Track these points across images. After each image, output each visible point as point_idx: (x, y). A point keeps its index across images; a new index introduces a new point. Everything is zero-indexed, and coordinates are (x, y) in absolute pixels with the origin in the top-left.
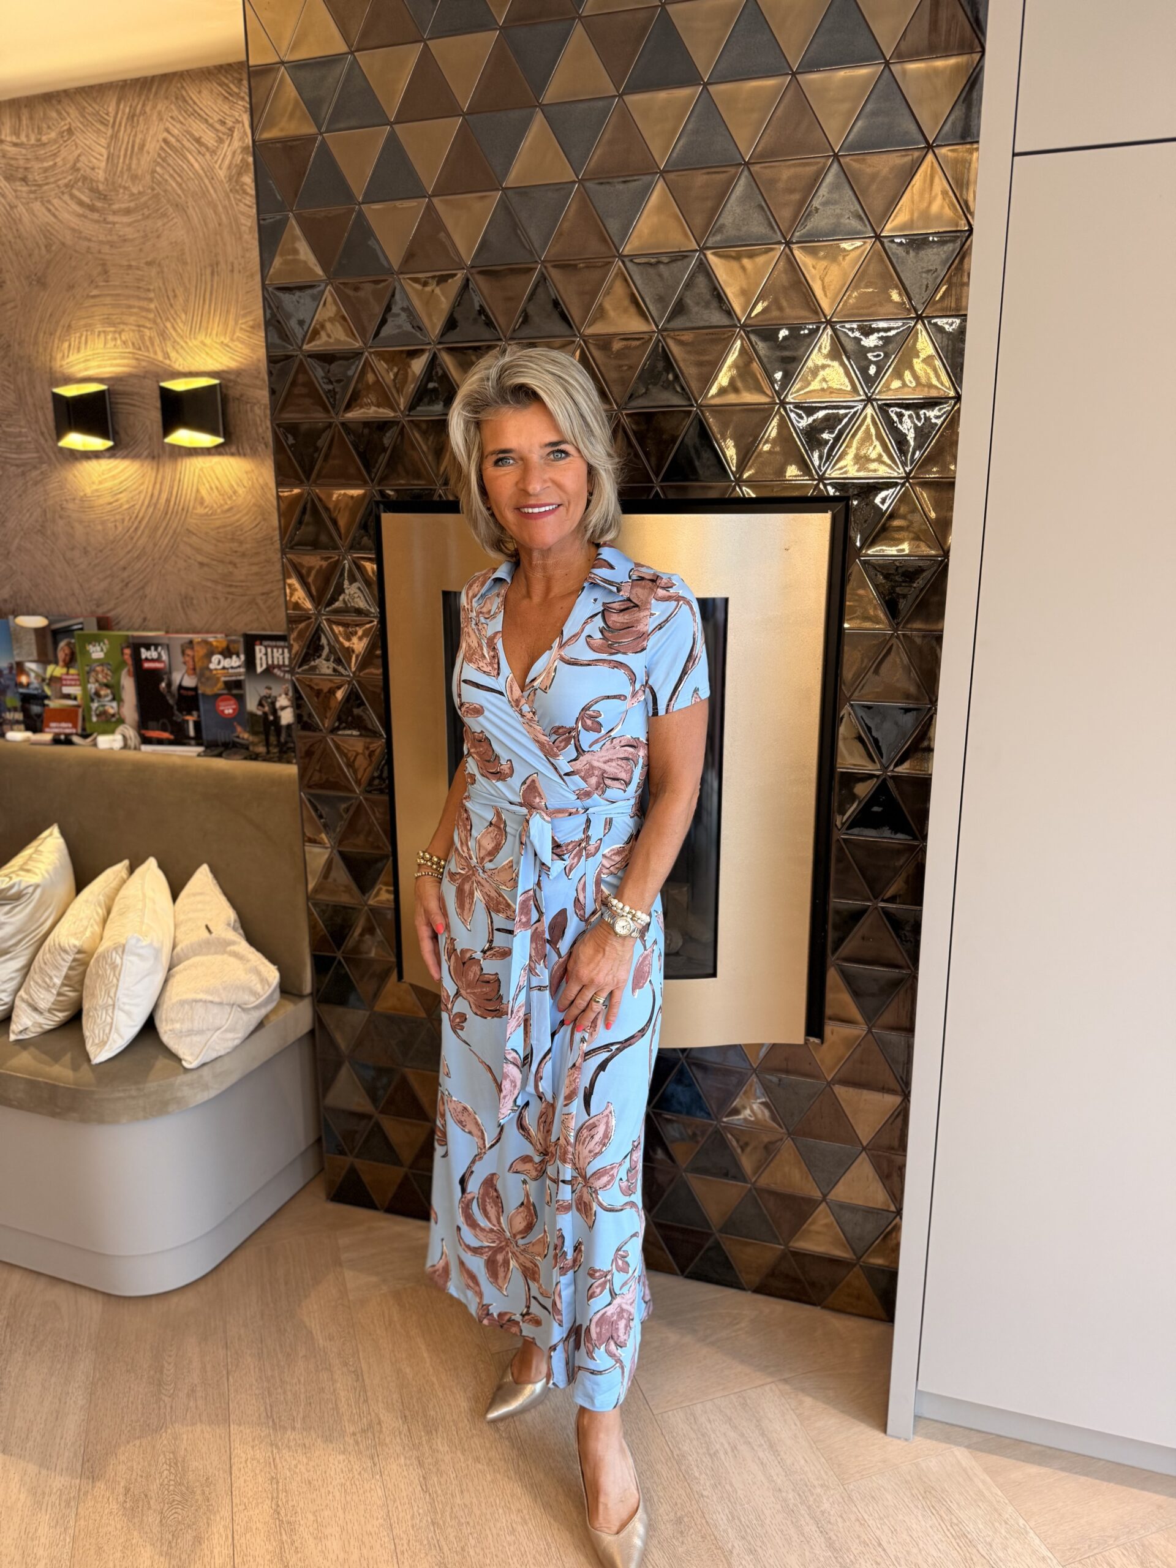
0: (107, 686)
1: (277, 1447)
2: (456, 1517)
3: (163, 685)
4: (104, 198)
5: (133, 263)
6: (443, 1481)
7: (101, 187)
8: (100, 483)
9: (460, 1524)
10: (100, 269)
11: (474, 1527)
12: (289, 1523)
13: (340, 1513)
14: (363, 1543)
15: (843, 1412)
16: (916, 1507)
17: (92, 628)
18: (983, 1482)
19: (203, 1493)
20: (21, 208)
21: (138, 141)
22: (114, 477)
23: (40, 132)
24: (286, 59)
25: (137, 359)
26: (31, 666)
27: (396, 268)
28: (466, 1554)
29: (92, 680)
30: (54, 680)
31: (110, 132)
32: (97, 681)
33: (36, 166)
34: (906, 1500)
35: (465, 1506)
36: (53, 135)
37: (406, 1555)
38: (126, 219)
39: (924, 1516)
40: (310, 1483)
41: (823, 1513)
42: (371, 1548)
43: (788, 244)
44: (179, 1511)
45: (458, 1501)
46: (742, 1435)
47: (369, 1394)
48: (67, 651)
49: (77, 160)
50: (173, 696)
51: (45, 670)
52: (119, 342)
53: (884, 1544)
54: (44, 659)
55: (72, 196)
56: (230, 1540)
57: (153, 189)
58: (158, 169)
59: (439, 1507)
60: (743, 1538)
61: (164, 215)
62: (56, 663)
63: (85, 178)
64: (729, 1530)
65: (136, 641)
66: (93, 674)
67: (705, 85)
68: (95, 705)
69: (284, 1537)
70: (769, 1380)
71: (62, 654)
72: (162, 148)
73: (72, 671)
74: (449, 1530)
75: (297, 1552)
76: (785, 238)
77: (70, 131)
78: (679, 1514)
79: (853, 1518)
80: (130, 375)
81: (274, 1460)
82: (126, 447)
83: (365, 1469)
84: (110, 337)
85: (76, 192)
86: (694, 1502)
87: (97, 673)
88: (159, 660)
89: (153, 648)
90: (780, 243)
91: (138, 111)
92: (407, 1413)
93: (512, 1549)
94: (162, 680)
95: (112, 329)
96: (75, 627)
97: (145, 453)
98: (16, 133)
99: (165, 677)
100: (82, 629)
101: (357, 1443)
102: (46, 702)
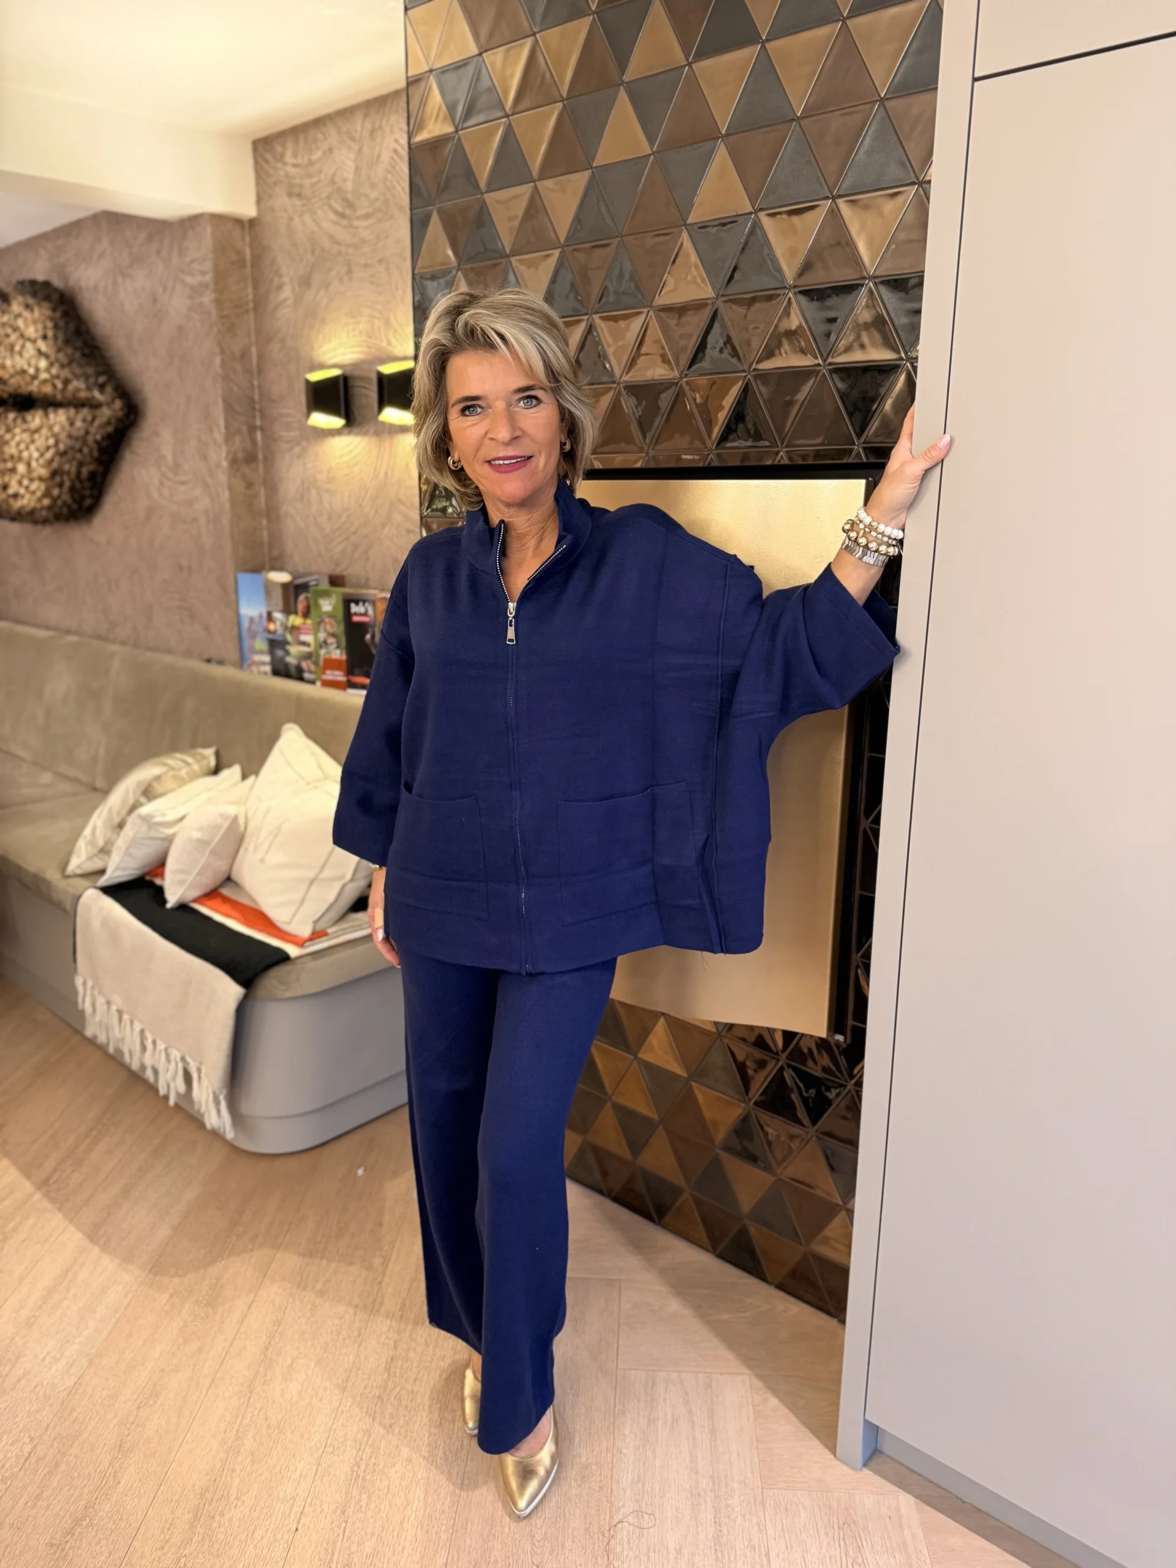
0: (333, 635)
1: (294, 1299)
2: (400, 1399)
3: (368, 637)
4: (351, 205)
5: (370, 262)
6: (405, 1366)
7: (350, 196)
8: (342, 456)
9: (400, 1405)
10: (346, 269)
11: (410, 1412)
12: (271, 1359)
13: (313, 1365)
14: (317, 1393)
15: (805, 1424)
16: (827, 1534)
17: (325, 585)
18: (914, 1536)
19: (223, 1315)
20: (297, 220)
21: (376, 153)
22: (350, 452)
23: (310, 152)
24: (435, 67)
25: (369, 347)
26: (278, 615)
27: (508, 252)
28: (391, 1430)
29: (322, 629)
30: (294, 629)
31: (356, 147)
32: (325, 630)
33: (307, 182)
34: (820, 1524)
35: (412, 1392)
36: (319, 154)
37: (344, 1415)
38: (364, 223)
39: (829, 1544)
40: (303, 1334)
41: (727, 1506)
42: (321, 1399)
43: (834, 198)
44: (198, 1324)
45: (409, 1386)
46: (690, 1412)
47: (386, 1279)
48: (305, 603)
49: (334, 175)
50: (376, 646)
51: (287, 619)
52: (357, 332)
53: (772, 1555)
54: (288, 610)
55: (331, 207)
56: (222, 1357)
57: (384, 194)
58: (389, 177)
59: (391, 1385)
60: (637, 1501)
61: (392, 217)
62: (296, 613)
63: (339, 190)
64: (629, 1491)
65: (350, 597)
66: (322, 625)
67: (763, 43)
68: (323, 652)
69: (261, 1369)
70: (746, 1371)
71: (301, 607)
72: (392, 158)
73: (309, 622)
74: (389, 1406)
75: (264, 1384)
76: (832, 194)
77: (330, 150)
78: (590, 1460)
79: (755, 1521)
80: (364, 362)
81: (286, 1308)
82: (360, 425)
83: (350, 1337)
84: (351, 327)
85: (333, 203)
86: (609, 1455)
87: (326, 623)
88: (365, 614)
89: (361, 604)
90: (827, 198)
91: (377, 124)
92: (407, 1303)
93: (431, 1439)
94: (367, 632)
95: (352, 321)
96: (313, 583)
97: (372, 431)
98: (295, 155)
99: (370, 630)
100: (316, 585)
101: (355, 1314)
102: (289, 648)
